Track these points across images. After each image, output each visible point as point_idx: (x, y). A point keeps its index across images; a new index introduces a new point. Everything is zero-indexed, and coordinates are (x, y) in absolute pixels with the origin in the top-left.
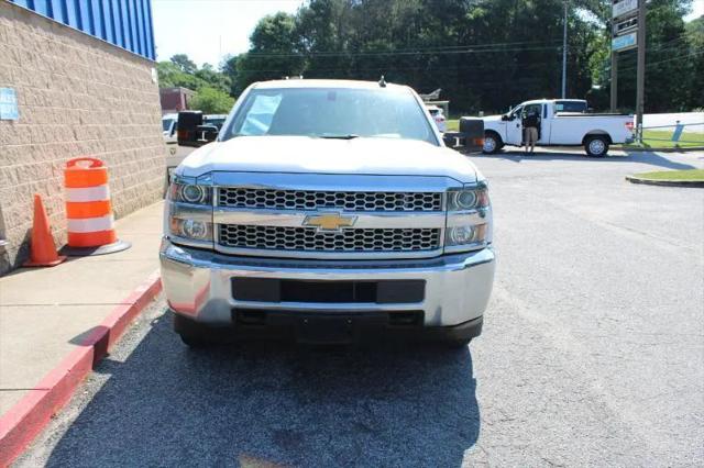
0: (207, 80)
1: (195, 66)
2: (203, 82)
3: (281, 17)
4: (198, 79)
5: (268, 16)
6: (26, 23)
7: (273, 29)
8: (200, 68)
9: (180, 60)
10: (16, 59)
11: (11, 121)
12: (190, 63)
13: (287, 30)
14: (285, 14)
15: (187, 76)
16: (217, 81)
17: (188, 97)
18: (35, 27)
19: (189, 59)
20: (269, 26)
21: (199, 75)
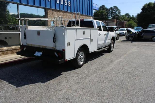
1: (130, 16)
2: (131, 20)
3: (150, 4)
5: (147, 4)
7: (147, 7)
9: (127, 15)
13: (151, 7)
14: (151, 3)
15: (128, 18)
16: (135, 19)
17: (126, 23)
19: (129, 14)
20: (146, 6)
21: (131, 18)
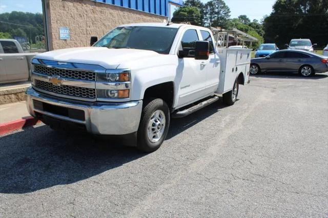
0: (253, 27)
1: (249, 21)
2: (252, 28)
4: (250, 27)
6: (80, 3)
8: (252, 21)
9: (243, 18)
10: (72, 17)
11: (65, 40)
12: (247, 19)
15: (245, 25)
16: (259, 28)
18: (85, 4)
19: (247, 17)
21: (250, 25)
